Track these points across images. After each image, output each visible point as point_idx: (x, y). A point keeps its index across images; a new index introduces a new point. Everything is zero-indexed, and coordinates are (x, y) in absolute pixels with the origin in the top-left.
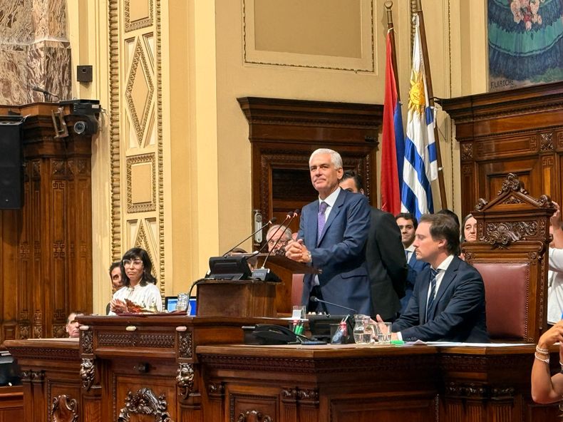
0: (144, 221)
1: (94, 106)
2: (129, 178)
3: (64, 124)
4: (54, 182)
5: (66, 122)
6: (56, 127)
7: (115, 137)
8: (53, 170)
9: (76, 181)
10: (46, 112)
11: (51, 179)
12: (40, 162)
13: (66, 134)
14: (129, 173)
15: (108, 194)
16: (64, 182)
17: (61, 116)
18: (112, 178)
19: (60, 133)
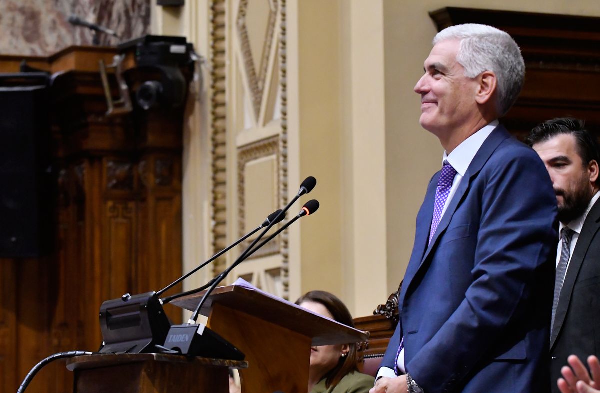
0: (263, 276)
1: (175, 49)
2: (241, 190)
3: (124, 87)
4: (110, 204)
5: (128, 84)
6: (108, 93)
7: (220, 110)
8: (109, 180)
9: (151, 201)
10: (90, 64)
11: (105, 198)
12: (86, 165)
13: (128, 108)
14: (242, 180)
15: (208, 224)
16: (132, 205)
17: (119, 71)
18: (214, 192)
19: (117, 106)
